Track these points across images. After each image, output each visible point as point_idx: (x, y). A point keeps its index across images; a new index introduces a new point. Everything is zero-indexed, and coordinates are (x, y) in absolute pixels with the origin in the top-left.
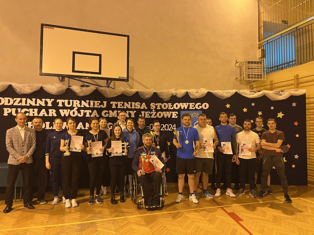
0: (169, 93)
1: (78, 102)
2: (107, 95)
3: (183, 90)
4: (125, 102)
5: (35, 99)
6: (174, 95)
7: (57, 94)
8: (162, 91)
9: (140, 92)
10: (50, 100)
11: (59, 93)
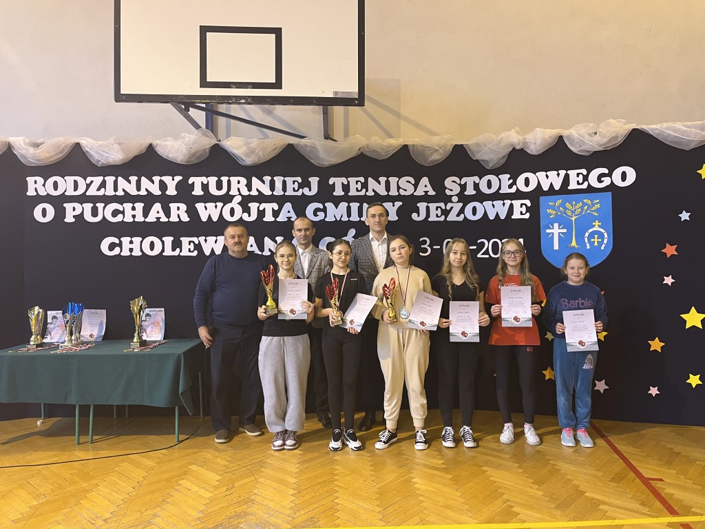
0: (500, 142)
1: (243, 181)
2: (318, 157)
3: (546, 131)
4: (370, 179)
6: (518, 148)
7: (188, 162)
8: (480, 139)
9: (413, 145)
10: (173, 180)
11: (193, 159)
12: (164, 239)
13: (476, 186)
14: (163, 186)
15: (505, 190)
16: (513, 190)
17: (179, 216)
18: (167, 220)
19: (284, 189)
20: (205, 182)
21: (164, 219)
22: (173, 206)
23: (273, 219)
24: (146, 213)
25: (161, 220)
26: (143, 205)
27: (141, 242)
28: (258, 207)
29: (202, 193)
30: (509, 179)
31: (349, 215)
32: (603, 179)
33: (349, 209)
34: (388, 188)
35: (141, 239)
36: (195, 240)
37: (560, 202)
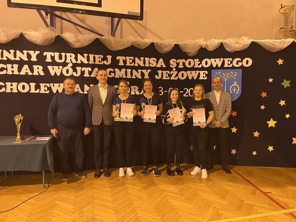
0: (196, 44)
1: (73, 56)
2: (112, 46)
3: (216, 40)
5: (14, 51)
6: (203, 47)
7: (43, 44)
8: (187, 42)
9: (156, 43)
10: (35, 53)
11: (45, 43)
12: (30, 84)
13: (184, 64)
14: (29, 56)
15: (197, 66)
16: (200, 66)
17: (38, 72)
18: (32, 74)
19: (94, 60)
20: (53, 55)
21: (30, 73)
22: (35, 67)
23: (89, 76)
24: (20, 70)
25: (28, 74)
26: (18, 65)
27: (17, 85)
28: (81, 69)
29: (51, 61)
30: (199, 61)
31: (126, 75)
32: (238, 63)
33: (126, 72)
34: (144, 63)
35: (17, 84)
36: (48, 85)
37: (220, 72)
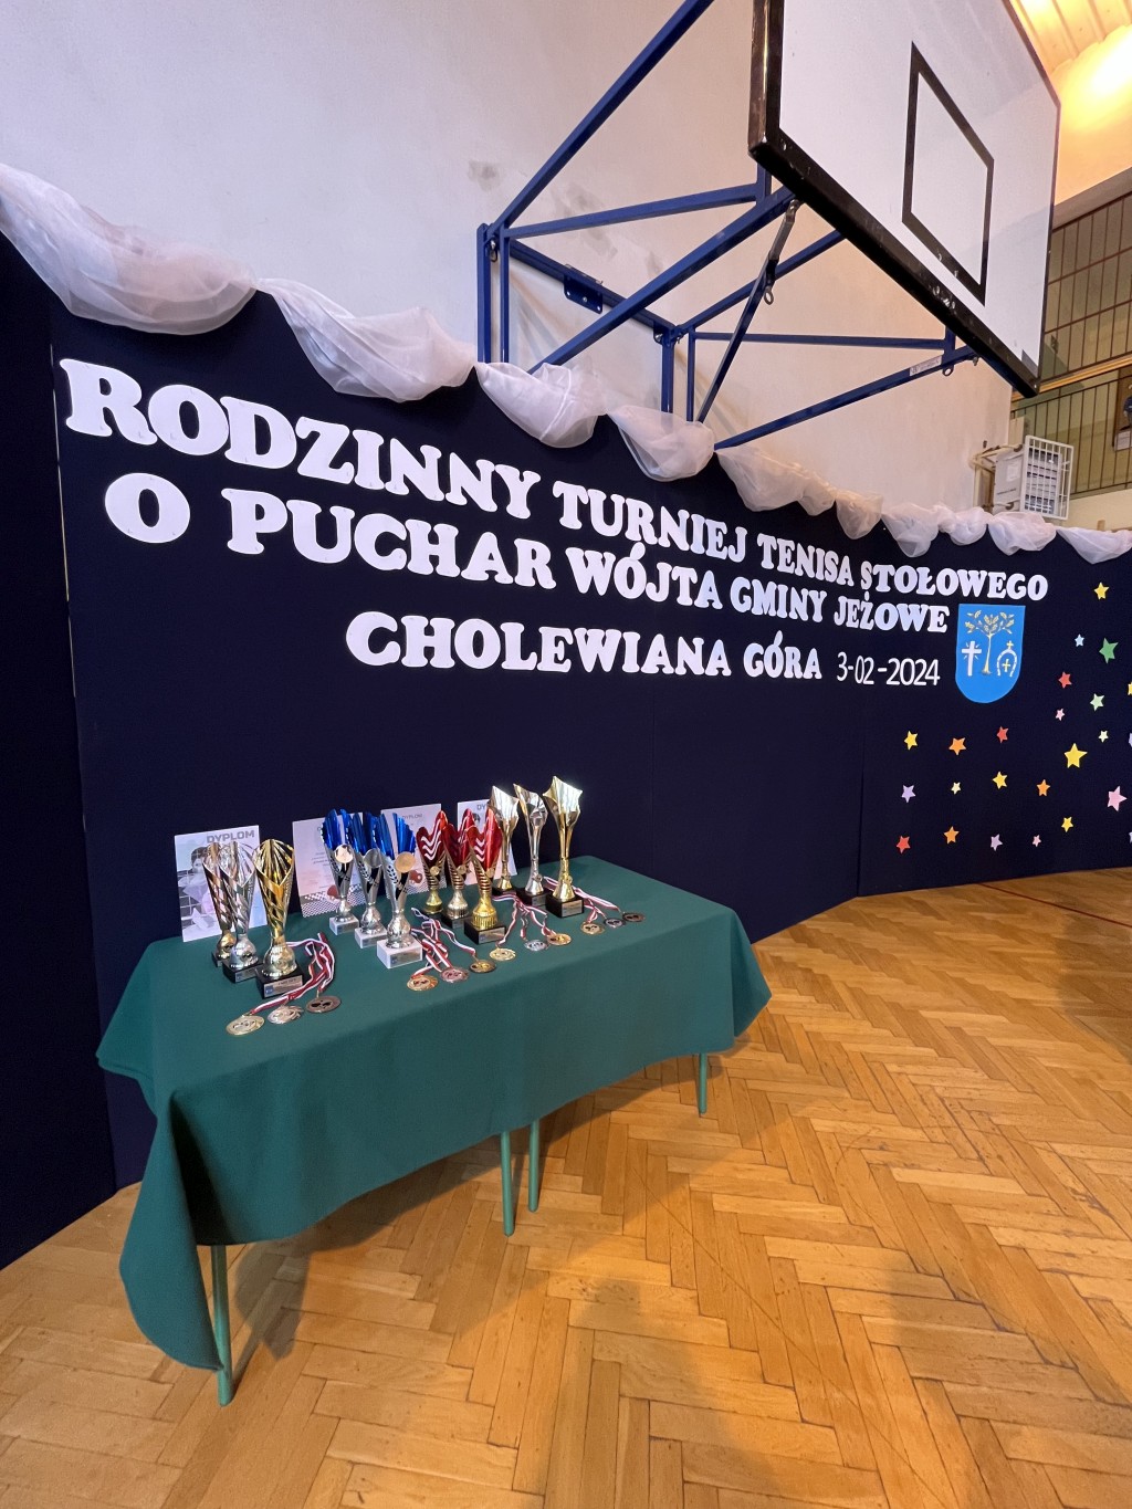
1: (648, 512)
4: (799, 545)
5: (439, 453)
6: (944, 531)
9: (842, 501)
10: (522, 479)
12: (504, 627)
13: (891, 580)
14: (500, 491)
15: (922, 591)
16: (931, 592)
17: (534, 574)
18: (509, 580)
19: (705, 542)
20: (584, 500)
21: (503, 577)
22: (523, 546)
23: (690, 602)
24: (463, 555)
25: (497, 578)
26: (455, 531)
27: (454, 631)
28: (671, 574)
29: (578, 525)
30: (928, 575)
31: (777, 606)
32: (1019, 588)
33: (777, 595)
34: (815, 567)
35: (452, 623)
36: (567, 634)
37: (979, 613)
